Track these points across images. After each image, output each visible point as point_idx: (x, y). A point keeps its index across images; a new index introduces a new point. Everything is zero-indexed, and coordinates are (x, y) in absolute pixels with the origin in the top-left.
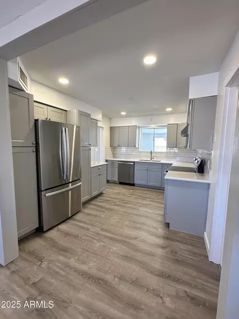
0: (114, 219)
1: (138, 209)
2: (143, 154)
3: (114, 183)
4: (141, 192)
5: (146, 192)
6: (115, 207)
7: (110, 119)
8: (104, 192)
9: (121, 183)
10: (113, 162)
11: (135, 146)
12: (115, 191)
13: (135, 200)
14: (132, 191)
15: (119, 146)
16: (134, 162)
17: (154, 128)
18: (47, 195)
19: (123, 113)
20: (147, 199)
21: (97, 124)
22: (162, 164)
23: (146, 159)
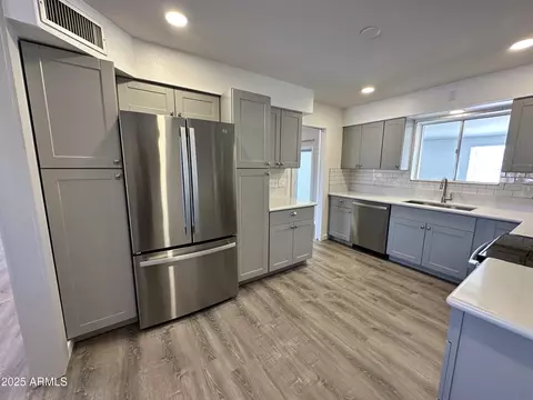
0: (285, 349)
1: (365, 339)
2: (420, 187)
3: (343, 243)
4: (398, 281)
5: (414, 285)
6: (308, 311)
7: (344, 110)
8: (308, 262)
9: (355, 247)
10: (342, 200)
11: (398, 168)
12: (335, 266)
13: (370, 305)
14: (373, 272)
15: (359, 167)
16: (390, 206)
17: (463, 120)
18: (143, 264)
19: (368, 90)
20: (407, 310)
21: (299, 121)
22: (478, 218)
23: (429, 198)
